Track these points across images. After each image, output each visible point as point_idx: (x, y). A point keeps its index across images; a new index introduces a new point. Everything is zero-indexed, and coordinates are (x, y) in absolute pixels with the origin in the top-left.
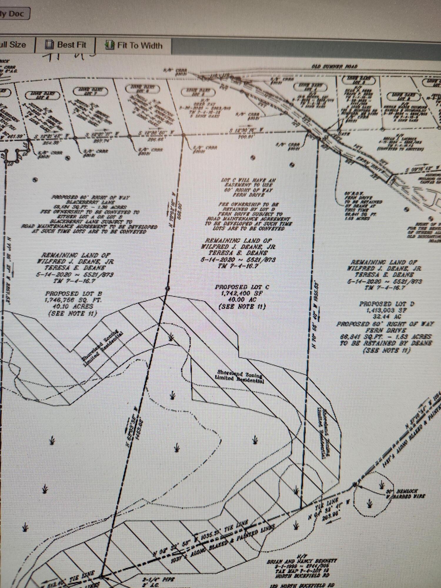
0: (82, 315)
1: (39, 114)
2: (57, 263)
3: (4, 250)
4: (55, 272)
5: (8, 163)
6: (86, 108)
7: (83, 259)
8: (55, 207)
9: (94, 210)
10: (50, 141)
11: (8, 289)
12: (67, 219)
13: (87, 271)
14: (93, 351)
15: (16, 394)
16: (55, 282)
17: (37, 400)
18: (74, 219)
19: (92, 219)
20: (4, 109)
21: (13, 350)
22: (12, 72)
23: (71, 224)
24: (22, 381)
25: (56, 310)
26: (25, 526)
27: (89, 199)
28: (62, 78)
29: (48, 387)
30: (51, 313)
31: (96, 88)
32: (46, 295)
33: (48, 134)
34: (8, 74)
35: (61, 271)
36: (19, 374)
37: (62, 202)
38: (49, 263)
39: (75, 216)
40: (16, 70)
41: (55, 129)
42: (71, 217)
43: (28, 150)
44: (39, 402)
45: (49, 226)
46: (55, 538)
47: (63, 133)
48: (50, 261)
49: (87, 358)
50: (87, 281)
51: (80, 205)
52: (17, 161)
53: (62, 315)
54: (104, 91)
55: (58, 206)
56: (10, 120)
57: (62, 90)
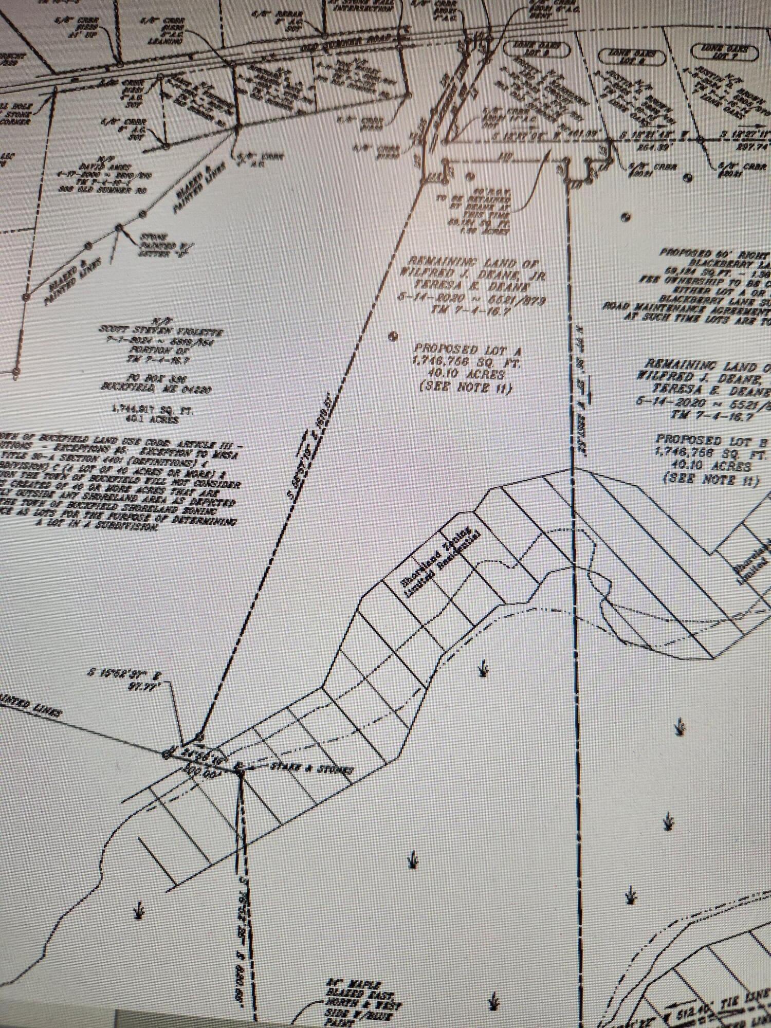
0: (731, 483)
1: (628, 93)
2: (677, 379)
3: (571, 349)
4: (674, 397)
5: (570, 183)
6: (719, 84)
7: (729, 373)
8: (668, 270)
9: (745, 280)
10: (651, 144)
11: (582, 425)
12: (691, 295)
13: (735, 397)
14: (754, 555)
15: (605, 631)
16: (673, 417)
17: (648, 647)
18: (706, 295)
19: (742, 297)
20: (560, 81)
21: (595, 545)
22: (569, 10)
23: (701, 305)
24: (616, 608)
25: (678, 470)
26: (630, 892)
27: (733, 257)
28: (668, 26)
29: (667, 621)
30: (669, 477)
31: (737, 46)
32: (658, 441)
33: (647, 129)
34: (562, 14)
35: (685, 396)
36: (609, 593)
37: (682, 262)
38: (661, 378)
39: (708, 290)
40: (577, 7)
41: (660, 121)
42: (700, 292)
43: (610, 161)
44: (652, 650)
45: (657, 308)
46: (691, 920)
47: (678, 129)
48: (663, 375)
49: (744, 567)
50: (737, 417)
51: (718, 270)
52: (589, 180)
53: (690, 481)
54: (751, 53)
55: (675, 270)
56: (570, 101)
57: (669, 47)
